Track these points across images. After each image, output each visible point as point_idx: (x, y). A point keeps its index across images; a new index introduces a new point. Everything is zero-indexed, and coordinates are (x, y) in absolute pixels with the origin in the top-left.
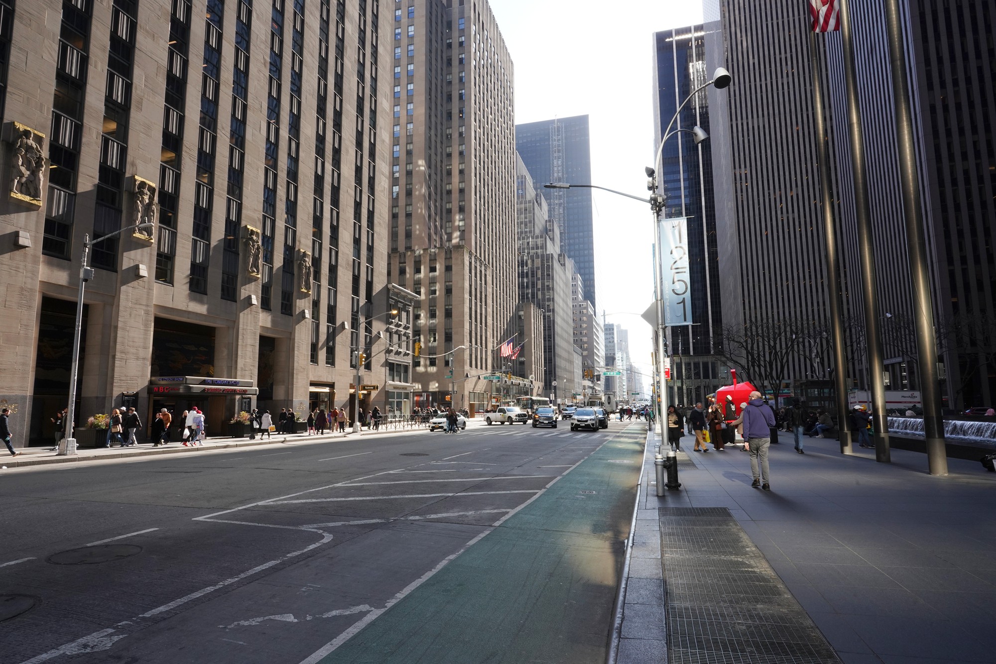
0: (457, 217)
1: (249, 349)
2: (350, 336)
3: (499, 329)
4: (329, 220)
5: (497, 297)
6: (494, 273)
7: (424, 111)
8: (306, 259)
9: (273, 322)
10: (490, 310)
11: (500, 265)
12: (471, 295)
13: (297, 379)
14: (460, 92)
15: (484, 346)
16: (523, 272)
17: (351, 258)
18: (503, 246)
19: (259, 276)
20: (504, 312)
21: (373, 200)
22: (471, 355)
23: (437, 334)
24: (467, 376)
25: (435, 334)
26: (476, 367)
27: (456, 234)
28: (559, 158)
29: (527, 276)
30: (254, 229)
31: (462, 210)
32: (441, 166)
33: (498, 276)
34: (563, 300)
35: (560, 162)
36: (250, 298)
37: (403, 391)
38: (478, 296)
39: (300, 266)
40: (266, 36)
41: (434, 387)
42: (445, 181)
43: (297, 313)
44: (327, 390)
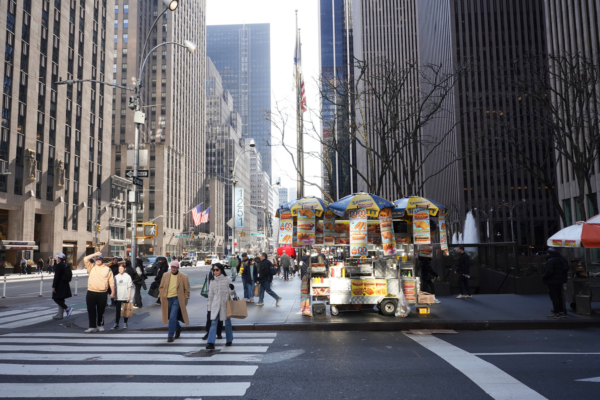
0: (160, 118)
1: (29, 222)
2: (87, 211)
3: (190, 198)
4: (75, 138)
5: (189, 175)
6: (187, 157)
7: (136, 41)
8: (62, 165)
9: (42, 205)
10: (183, 186)
11: (192, 151)
12: (168, 177)
13: (56, 239)
14: (164, 25)
15: (177, 212)
16: (211, 152)
17: (88, 161)
18: (194, 137)
19: (35, 179)
20: (194, 186)
21: (102, 121)
22: (168, 219)
23: (143, 204)
24: (165, 234)
25: (142, 204)
26: (172, 227)
27: (159, 131)
28: (246, 56)
29: (214, 156)
30: (32, 151)
31: (163, 113)
32: (148, 80)
33: (190, 160)
34: (242, 174)
35: (246, 60)
36: (30, 192)
37: (120, 245)
38: (174, 176)
39: (58, 170)
40: (39, 30)
41: (141, 241)
42: (151, 91)
43: (56, 199)
44: (72, 246)
